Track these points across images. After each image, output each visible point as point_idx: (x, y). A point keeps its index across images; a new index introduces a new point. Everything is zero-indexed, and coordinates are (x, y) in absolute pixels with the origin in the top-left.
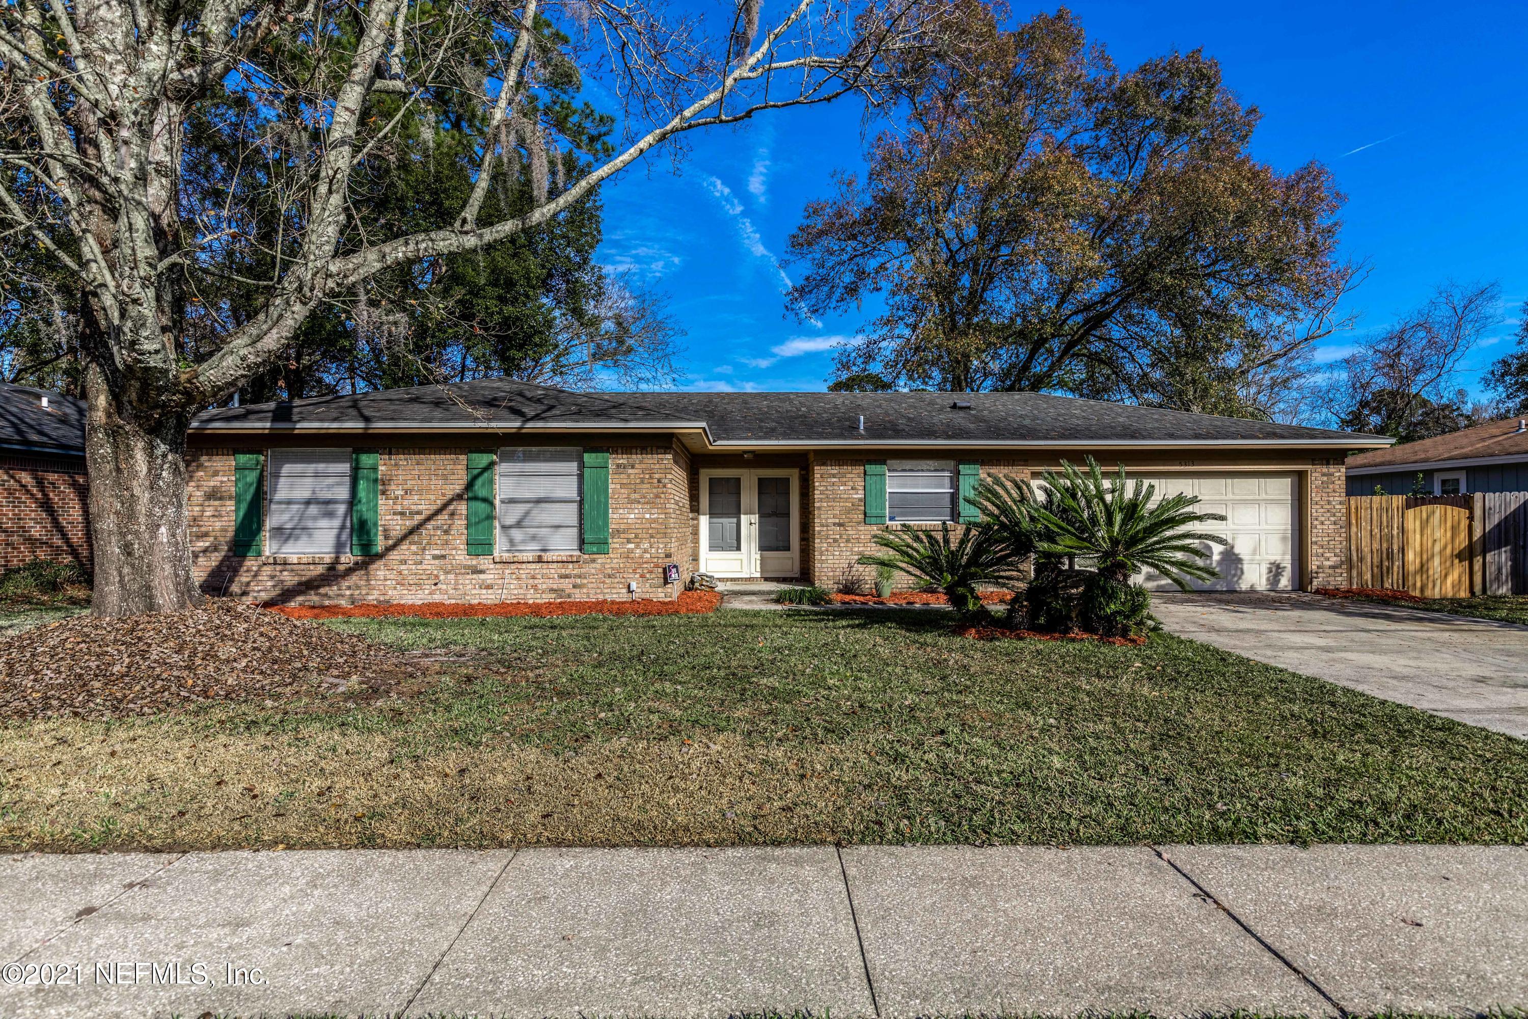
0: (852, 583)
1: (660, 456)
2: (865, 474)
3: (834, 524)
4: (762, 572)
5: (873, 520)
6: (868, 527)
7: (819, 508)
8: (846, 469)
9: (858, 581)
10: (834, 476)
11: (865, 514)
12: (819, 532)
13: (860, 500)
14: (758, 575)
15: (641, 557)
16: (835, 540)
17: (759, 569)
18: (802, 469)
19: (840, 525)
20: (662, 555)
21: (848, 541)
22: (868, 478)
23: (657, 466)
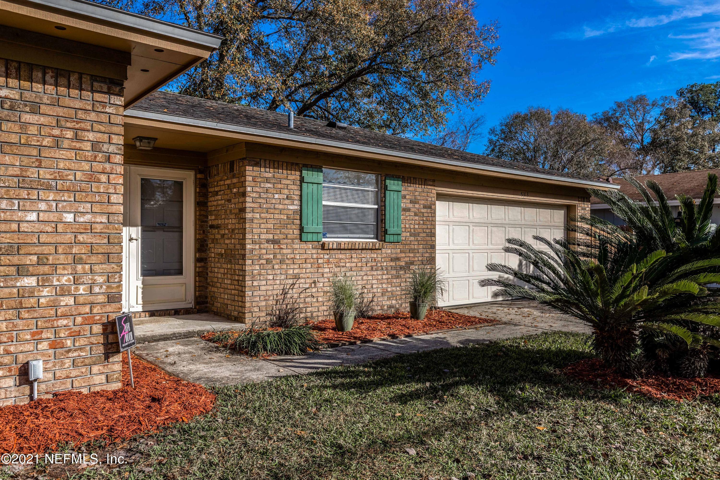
0: (287, 313)
1: (98, 97)
2: (302, 180)
3: (268, 241)
4: (145, 302)
5: (310, 237)
6: (303, 245)
7: (252, 220)
8: (281, 173)
9: (293, 310)
10: (267, 180)
11: (301, 229)
12: (252, 250)
13: (295, 212)
14: (139, 308)
15: (54, 305)
16: (268, 261)
17: (140, 301)
18: (198, 171)
19: (274, 242)
20: (101, 299)
21: (282, 262)
22: (304, 185)
23: (93, 116)
